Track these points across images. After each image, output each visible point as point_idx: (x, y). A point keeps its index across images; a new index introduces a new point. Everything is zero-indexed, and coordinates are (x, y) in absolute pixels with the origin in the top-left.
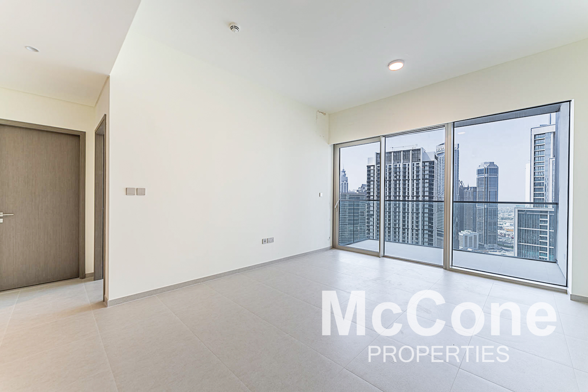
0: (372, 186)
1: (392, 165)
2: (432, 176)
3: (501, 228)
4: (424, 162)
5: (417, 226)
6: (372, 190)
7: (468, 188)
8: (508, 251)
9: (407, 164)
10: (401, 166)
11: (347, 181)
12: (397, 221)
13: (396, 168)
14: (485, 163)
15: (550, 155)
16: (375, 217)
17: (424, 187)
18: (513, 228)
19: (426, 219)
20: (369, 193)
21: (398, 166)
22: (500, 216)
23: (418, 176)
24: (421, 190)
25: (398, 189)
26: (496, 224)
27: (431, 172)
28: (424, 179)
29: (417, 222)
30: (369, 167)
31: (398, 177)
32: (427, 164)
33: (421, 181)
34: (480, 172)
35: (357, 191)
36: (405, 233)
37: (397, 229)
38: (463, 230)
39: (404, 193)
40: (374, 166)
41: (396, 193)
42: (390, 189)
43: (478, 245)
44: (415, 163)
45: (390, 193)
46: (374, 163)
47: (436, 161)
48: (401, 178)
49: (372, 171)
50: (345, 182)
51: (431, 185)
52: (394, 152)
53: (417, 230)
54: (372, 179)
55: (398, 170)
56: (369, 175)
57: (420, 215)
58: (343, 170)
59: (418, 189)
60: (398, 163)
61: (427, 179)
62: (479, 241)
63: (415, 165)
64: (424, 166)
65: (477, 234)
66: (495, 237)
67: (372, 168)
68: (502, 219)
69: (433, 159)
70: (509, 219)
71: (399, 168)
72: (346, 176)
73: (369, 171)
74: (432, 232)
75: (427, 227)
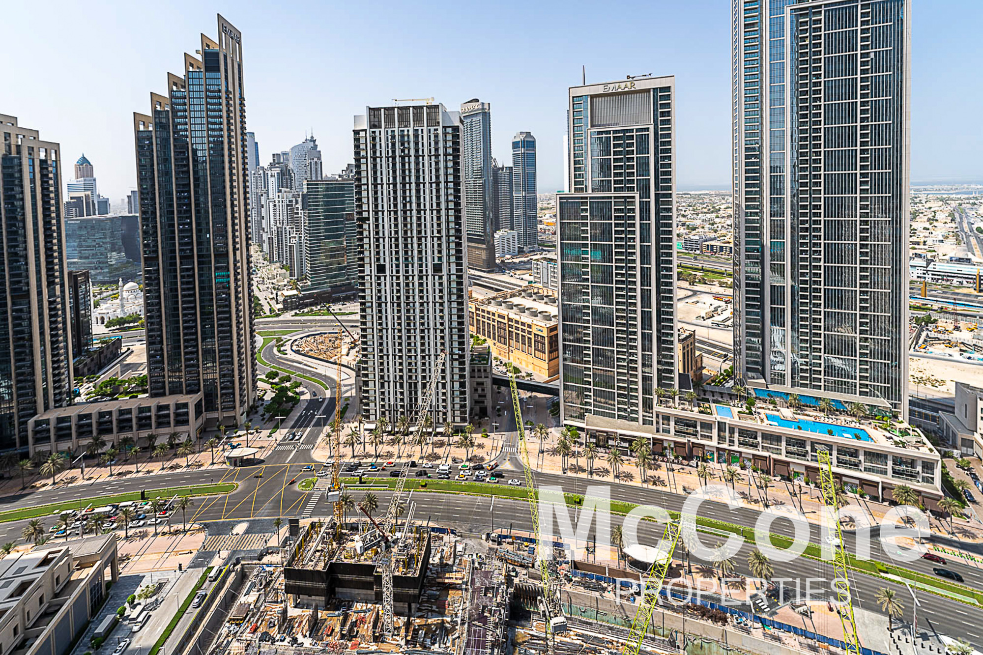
0: (363, 167)
1: (396, 129)
2: (456, 150)
3: (541, 221)
4: (444, 127)
5: (439, 232)
6: (364, 174)
7: (502, 169)
8: (549, 251)
9: (420, 129)
10: (411, 133)
11: (319, 158)
12: (409, 226)
13: (402, 136)
14: (521, 133)
15: (587, 125)
16: (371, 222)
17: (446, 168)
18: (554, 220)
19: (452, 219)
20: (359, 180)
21: (406, 133)
22: (539, 205)
23: (437, 150)
24: (442, 172)
25: (407, 172)
26: (535, 217)
27: (456, 143)
28: (446, 155)
29: (439, 225)
30: (356, 132)
31: (406, 152)
32: (449, 130)
33: (441, 158)
34: (515, 145)
35: (340, 176)
36: (421, 244)
37: (409, 240)
38: (499, 230)
39: (418, 177)
40: (365, 131)
41: (404, 178)
42: (394, 172)
43: (517, 249)
44: (432, 128)
45: (395, 178)
46: (365, 125)
47: (461, 127)
48: (412, 153)
49: (362, 141)
50: (316, 160)
51: (456, 164)
52: (398, 108)
53: (439, 238)
54: (363, 153)
55: (406, 138)
56: (357, 147)
57: (443, 212)
58: (312, 137)
59: (437, 170)
60: (406, 126)
61: (450, 155)
62: (519, 243)
63: (432, 131)
64: (445, 134)
65: (515, 233)
66: (535, 235)
67: (362, 134)
68: (542, 209)
69: (457, 123)
70: (548, 208)
71: (408, 136)
72: (318, 149)
73: (357, 140)
74: (460, 238)
75: (453, 231)
